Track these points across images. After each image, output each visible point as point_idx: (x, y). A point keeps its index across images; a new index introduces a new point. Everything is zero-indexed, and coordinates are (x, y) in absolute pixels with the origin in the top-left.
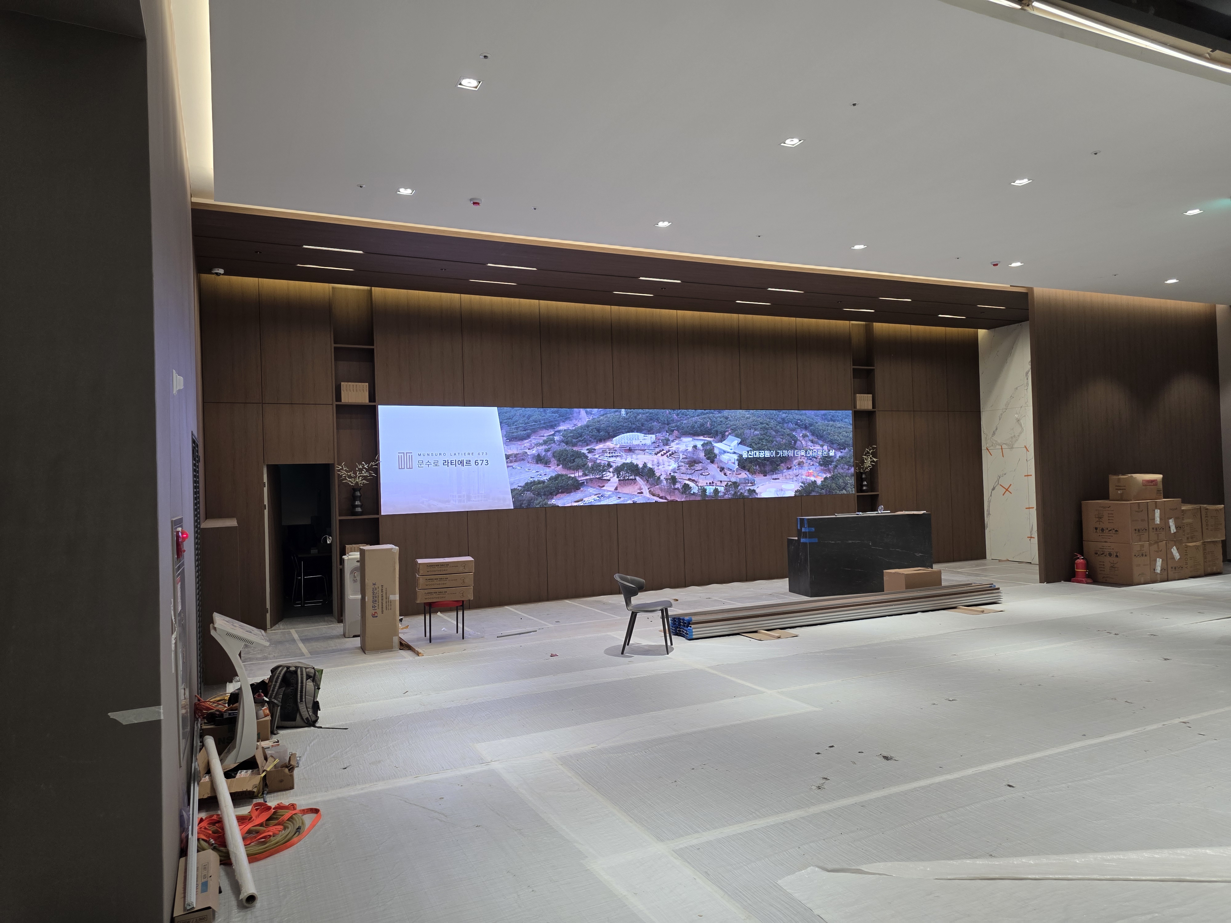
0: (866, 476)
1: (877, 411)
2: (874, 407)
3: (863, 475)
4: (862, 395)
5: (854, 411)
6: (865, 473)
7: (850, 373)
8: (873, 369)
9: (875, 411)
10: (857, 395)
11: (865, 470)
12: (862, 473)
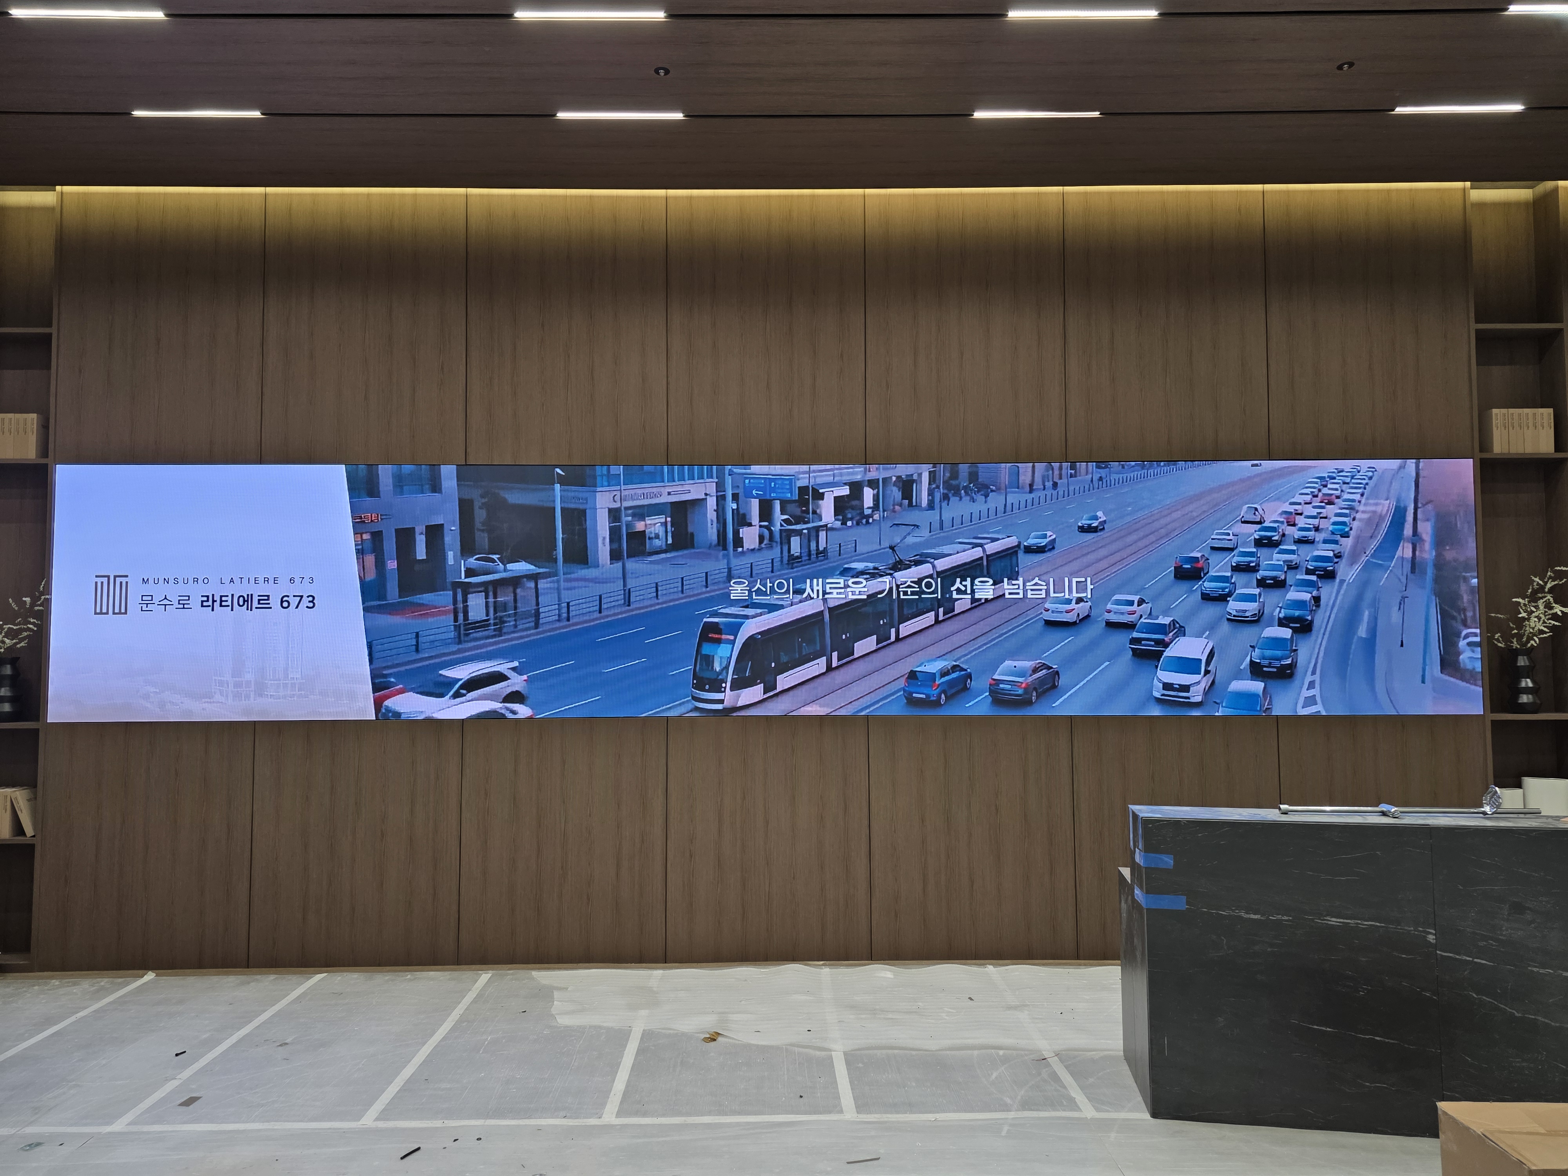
0: (1530, 659)
2: (1560, 445)
3: (1520, 658)
4: (1511, 410)
5: (1481, 460)
6: (1528, 652)
7: (1465, 347)
8: (1561, 331)
9: (1566, 459)
10: (1495, 411)
11: (1528, 641)
12: (1515, 653)
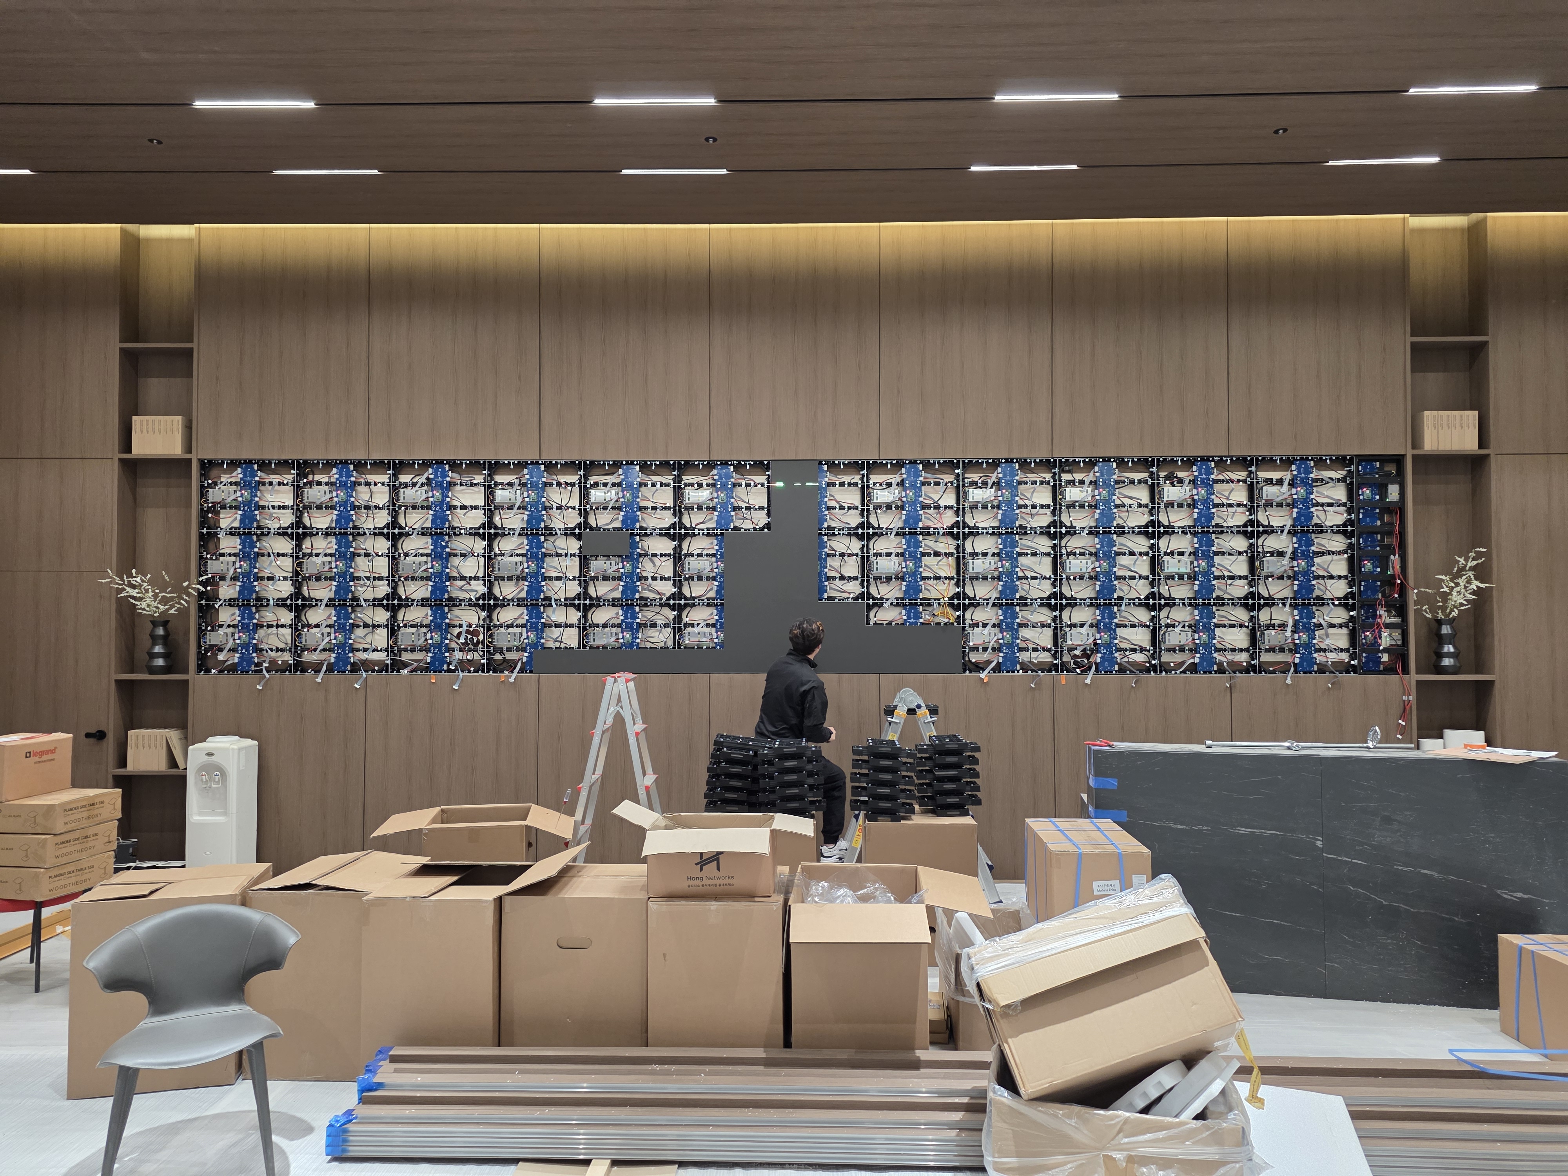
0: (1452, 628)
1: (1493, 459)
2: (1483, 442)
3: (1444, 627)
4: (1441, 412)
5: (1413, 455)
6: (1451, 622)
7: (1402, 357)
8: (1486, 343)
9: (1488, 455)
10: (1426, 413)
11: (1450, 613)
12: (1439, 623)
